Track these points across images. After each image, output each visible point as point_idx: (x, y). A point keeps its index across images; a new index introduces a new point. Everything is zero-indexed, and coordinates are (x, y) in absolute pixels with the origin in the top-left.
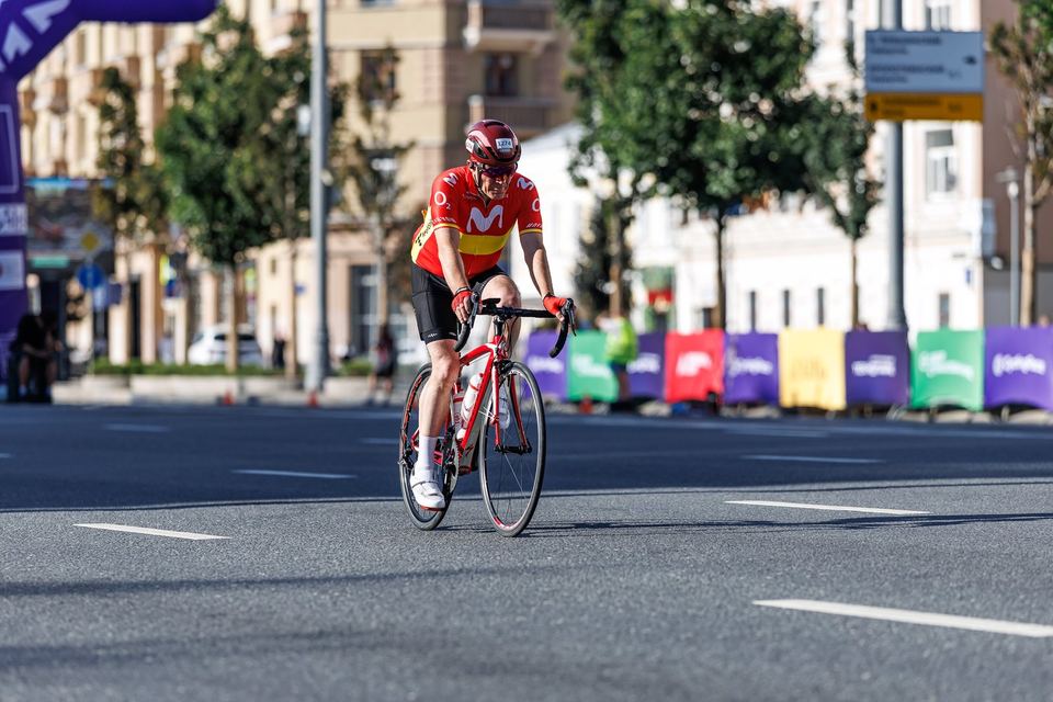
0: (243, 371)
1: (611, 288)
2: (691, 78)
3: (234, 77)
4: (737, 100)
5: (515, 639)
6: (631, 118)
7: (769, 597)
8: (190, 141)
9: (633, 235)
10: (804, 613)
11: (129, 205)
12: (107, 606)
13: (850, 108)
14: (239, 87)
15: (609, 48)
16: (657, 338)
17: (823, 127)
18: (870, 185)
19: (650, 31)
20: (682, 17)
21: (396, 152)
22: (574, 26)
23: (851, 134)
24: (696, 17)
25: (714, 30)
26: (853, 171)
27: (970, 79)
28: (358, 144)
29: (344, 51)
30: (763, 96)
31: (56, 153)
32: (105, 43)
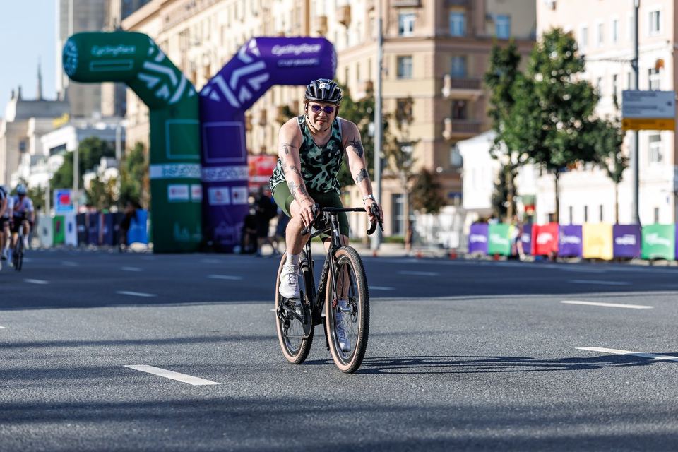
1: (508, 204)
2: (544, 111)
4: (565, 121)
6: (517, 129)
7: (582, 346)
9: (517, 181)
13: (616, 125)
15: (508, 98)
16: (528, 226)
17: (603, 134)
18: (623, 159)
19: (526, 90)
20: (540, 84)
21: (413, 143)
22: (492, 88)
23: (616, 136)
24: (546, 84)
25: (554, 90)
26: (616, 153)
27: (669, 112)
28: (396, 140)
29: (388, 99)
30: (576, 119)
31: (262, 143)
32: (284, 94)
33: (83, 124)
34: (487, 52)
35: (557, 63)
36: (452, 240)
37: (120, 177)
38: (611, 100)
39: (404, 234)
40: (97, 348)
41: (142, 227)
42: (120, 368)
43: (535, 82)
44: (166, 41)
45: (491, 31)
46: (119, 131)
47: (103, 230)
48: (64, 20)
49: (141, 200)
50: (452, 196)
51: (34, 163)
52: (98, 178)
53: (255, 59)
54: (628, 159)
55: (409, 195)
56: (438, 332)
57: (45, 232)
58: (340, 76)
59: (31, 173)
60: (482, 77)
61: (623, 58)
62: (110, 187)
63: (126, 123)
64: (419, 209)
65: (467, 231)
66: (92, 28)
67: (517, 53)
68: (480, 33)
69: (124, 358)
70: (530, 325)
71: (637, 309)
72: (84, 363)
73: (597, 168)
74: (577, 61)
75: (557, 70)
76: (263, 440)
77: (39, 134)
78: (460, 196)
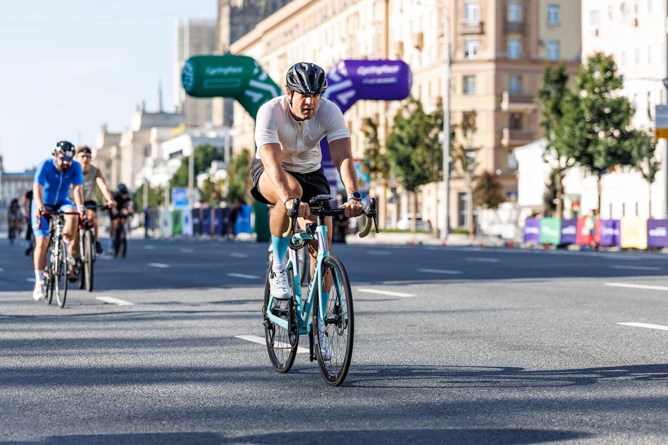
0: (417, 231)
1: (557, 201)
2: (588, 123)
3: (416, 121)
4: (606, 130)
5: (527, 336)
6: (565, 137)
7: (623, 322)
8: (398, 145)
9: (565, 182)
10: (637, 327)
11: (375, 170)
12: (371, 321)
13: (649, 134)
14: (418, 126)
15: (557, 111)
16: (575, 221)
17: (639, 141)
18: (656, 163)
19: (573, 105)
20: (585, 100)
21: (476, 150)
22: (544, 103)
23: (649, 144)
24: (590, 100)
25: (597, 104)
26: (650, 158)
28: (462, 147)
29: (456, 112)
30: (616, 129)
32: (367, 108)
33: (197, 133)
34: (539, 72)
35: (599, 82)
36: (510, 233)
37: (228, 178)
38: (645, 113)
39: (468, 226)
40: (212, 322)
41: (247, 220)
42: (232, 338)
43: (581, 98)
44: (268, 63)
45: (543, 54)
46: (227, 139)
47: (214, 222)
48: (181, 45)
49: (245, 197)
50: (509, 194)
51: (155, 165)
52: (209, 178)
53: (344, 78)
54: (660, 163)
55: (474, 193)
56: (500, 309)
57: (166, 223)
58: (414, 92)
59: (154, 174)
60: (535, 93)
61: (656, 77)
62: (220, 186)
63: (233, 132)
64: (481, 205)
65: (522, 223)
66: (205, 52)
67: (566, 72)
68: (533, 56)
69: (235, 330)
70: (578, 303)
72: (202, 333)
73: (633, 170)
74: (617, 80)
75: (599, 87)
76: (355, 399)
77: (160, 141)
78: (516, 194)
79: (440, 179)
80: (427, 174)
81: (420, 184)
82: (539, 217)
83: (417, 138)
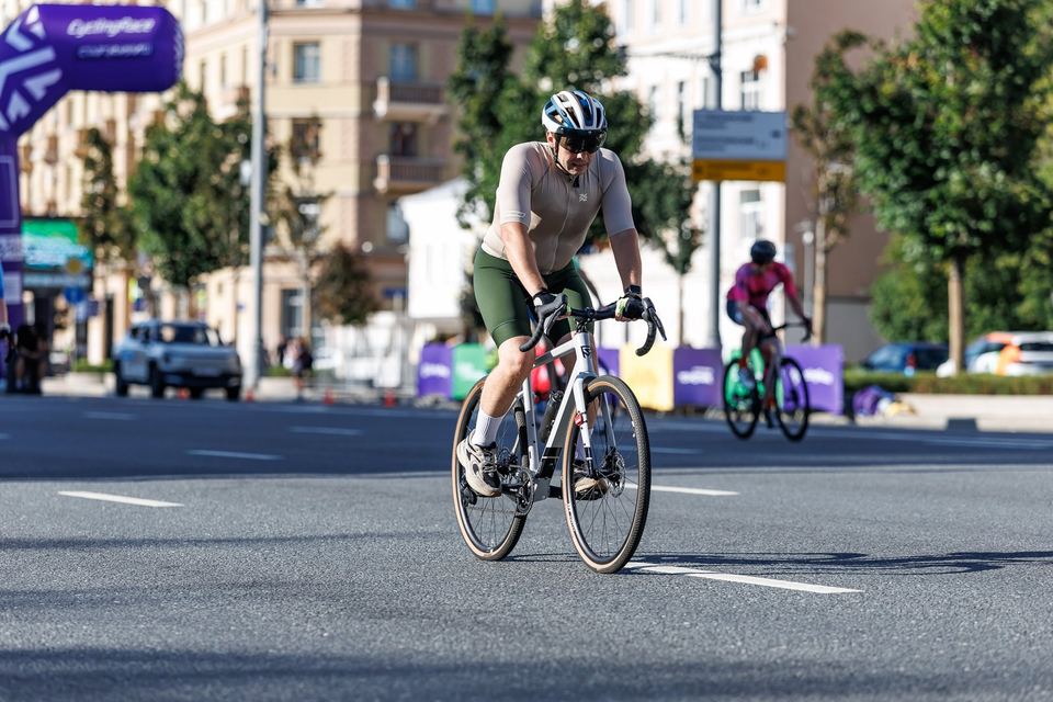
3: (191, 138)
8: (155, 188)
11: (106, 238)
12: (84, 558)
13: (681, 171)
14: (195, 146)
15: (490, 119)
17: (658, 186)
18: (695, 232)
19: (522, 107)
21: (319, 199)
22: (462, 102)
23: (680, 191)
26: (681, 220)
27: (776, 149)
28: (289, 193)
29: (279, 119)
31: (48, 195)
32: (89, 108)
34: (453, 37)
35: (579, 60)
36: (389, 375)
38: (673, 127)
43: (539, 93)
50: (389, 294)
53: (38, 44)
54: (702, 232)
55: (313, 291)
56: (357, 535)
58: (191, 74)
60: (444, 82)
61: (694, 52)
64: (329, 316)
65: (415, 356)
67: (507, 39)
68: (441, 3)
71: (709, 496)
73: (647, 247)
74: (614, 56)
75: (577, 71)
78: (405, 294)
79: (242, 260)
80: (216, 250)
81: (202, 270)
82: (452, 343)
83: (196, 173)
